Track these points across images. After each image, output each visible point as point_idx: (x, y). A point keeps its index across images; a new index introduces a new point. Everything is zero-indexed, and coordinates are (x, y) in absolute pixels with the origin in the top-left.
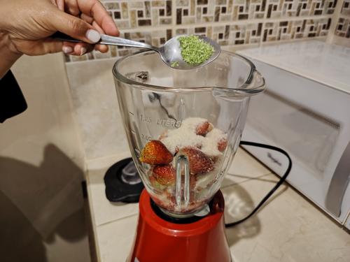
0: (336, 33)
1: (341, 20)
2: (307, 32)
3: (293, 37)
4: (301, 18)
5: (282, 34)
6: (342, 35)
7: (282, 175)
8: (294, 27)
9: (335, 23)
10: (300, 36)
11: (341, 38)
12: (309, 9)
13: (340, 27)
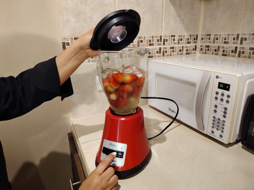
0: (200, 53)
1: (201, 46)
2: (185, 52)
3: (178, 54)
4: (181, 45)
5: (172, 53)
6: (203, 53)
7: (174, 117)
8: (178, 50)
9: (199, 48)
10: (181, 54)
11: (202, 55)
12: (184, 41)
13: (201, 49)
